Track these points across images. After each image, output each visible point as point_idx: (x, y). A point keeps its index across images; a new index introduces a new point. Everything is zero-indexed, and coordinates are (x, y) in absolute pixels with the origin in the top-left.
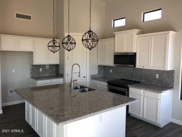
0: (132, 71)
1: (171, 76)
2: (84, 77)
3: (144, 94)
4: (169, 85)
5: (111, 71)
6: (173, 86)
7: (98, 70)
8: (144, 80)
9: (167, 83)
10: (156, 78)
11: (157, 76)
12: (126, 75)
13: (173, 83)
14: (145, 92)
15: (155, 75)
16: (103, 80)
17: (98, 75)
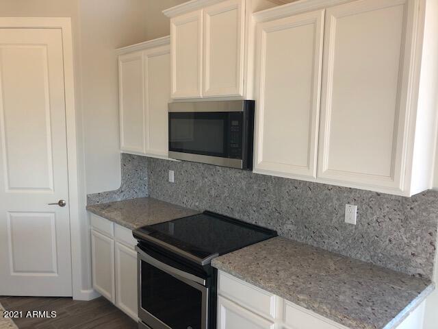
0: (244, 183)
1: (421, 222)
2: (61, 204)
3: (284, 319)
4: (407, 261)
5: (172, 176)
6: (431, 270)
7: (124, 173)
8: (290, 226)
9: (399, 253)
10: (347, 221)
11: (351, 214)
12: (223, 196)
13: (432, 254)
14: (288, 308)
15: (342, 206)
16: (124, 222)
17: (121, 191)
